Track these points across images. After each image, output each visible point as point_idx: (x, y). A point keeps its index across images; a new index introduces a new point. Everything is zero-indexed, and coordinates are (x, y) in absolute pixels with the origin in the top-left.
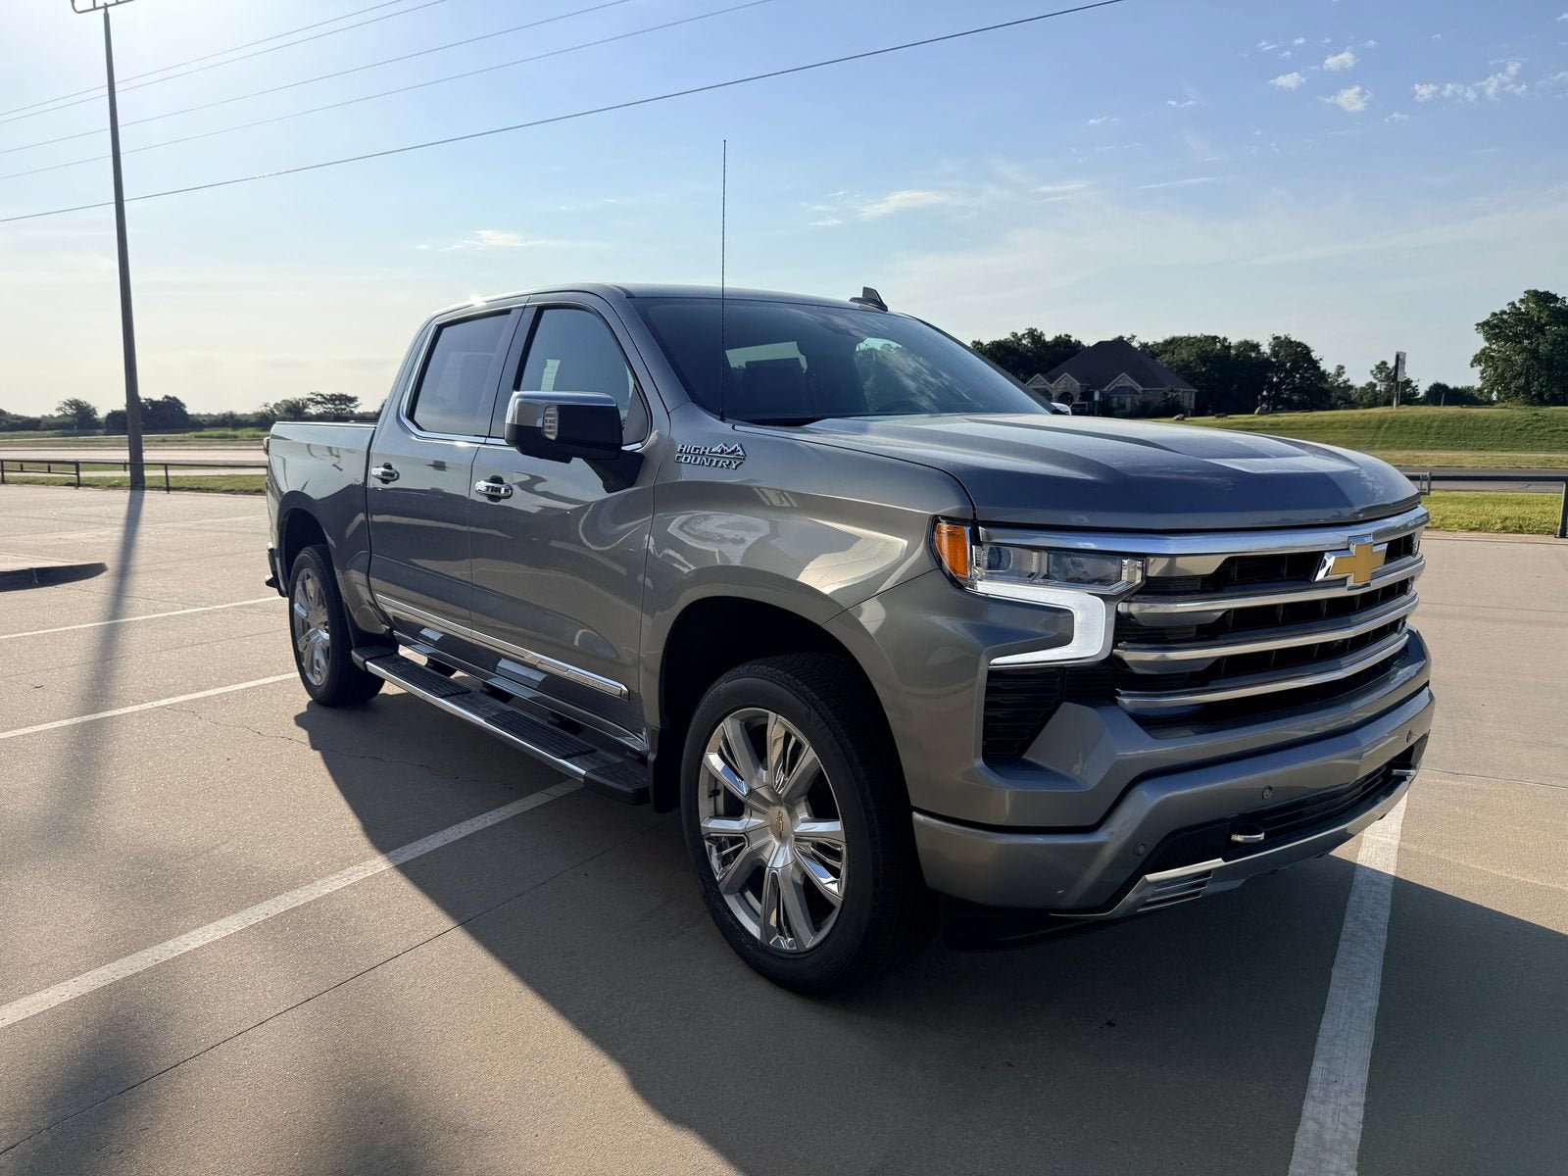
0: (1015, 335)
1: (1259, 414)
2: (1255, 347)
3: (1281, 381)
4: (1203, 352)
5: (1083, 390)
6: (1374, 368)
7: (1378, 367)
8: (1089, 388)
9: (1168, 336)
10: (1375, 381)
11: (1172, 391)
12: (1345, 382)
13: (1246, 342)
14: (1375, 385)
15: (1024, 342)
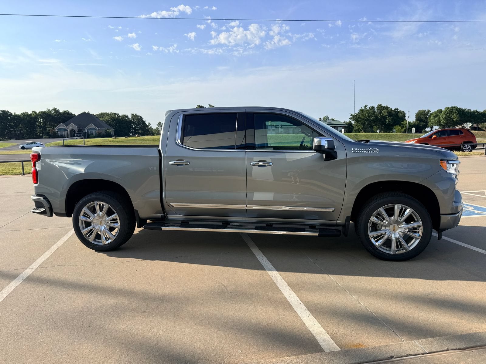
0: (49, 110)
1: (137, 136)
2: (127, 117)
3: (136, 127)
4: (112, 118)
5: (79, 129)
6: (157, 124)
7: (158, 123)
8: (80, 128)
9: (100, 112)
10: (158, 127)
11: (108, 129)
12: (151, 127)
13: (124, 115)
14: (158, 128)
15: (52, 112)
